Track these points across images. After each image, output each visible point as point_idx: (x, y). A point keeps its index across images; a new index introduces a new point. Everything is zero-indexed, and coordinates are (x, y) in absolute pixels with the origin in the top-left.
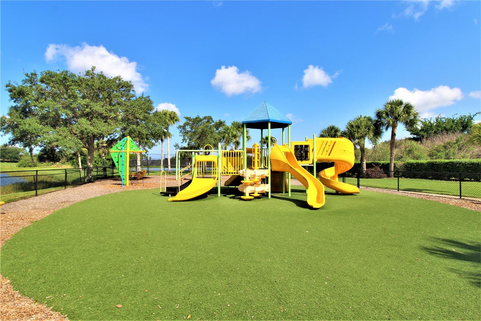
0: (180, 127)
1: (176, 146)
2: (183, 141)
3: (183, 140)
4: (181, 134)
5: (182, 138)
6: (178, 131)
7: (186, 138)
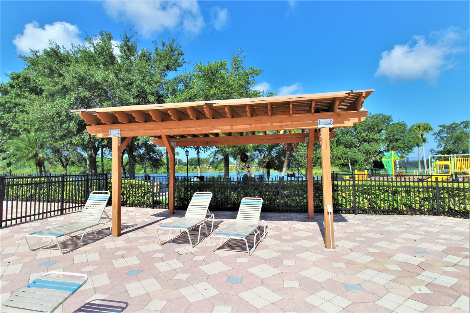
0: (435, 134)
1: (432, 150)
2: (439, 147)
3: (438, 145)
4: (435, 140)
5: (437, 144)
6: (433, 137)
7: (441, 143)
